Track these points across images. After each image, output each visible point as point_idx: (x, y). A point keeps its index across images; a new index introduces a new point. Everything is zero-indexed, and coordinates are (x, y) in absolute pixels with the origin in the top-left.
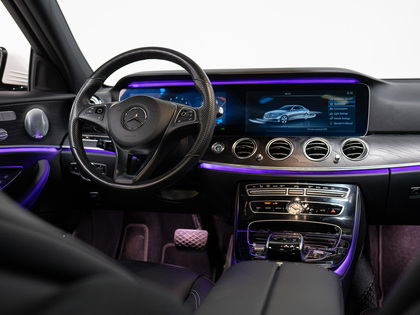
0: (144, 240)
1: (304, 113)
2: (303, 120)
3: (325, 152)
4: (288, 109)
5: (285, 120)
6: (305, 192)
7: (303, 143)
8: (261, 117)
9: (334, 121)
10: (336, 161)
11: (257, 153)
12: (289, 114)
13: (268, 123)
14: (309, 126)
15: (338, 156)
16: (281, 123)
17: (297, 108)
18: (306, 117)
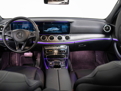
0: (16, 56)
1: (56, 29)
2: (56, 31)
3: (61, 39)
4: (53, 28)
5: (52, 30)
6: (58, 48)
7: (57, 36)
8: (47, 30)
9: (63, 31)
10: (64, 41)
11: (47, 39)
12: (53, 29)
13: (48, 31)
14: (57, 32)
15: (64, 40)
16: (51, 31)
17: (55, 28)
18: (57, 30)
